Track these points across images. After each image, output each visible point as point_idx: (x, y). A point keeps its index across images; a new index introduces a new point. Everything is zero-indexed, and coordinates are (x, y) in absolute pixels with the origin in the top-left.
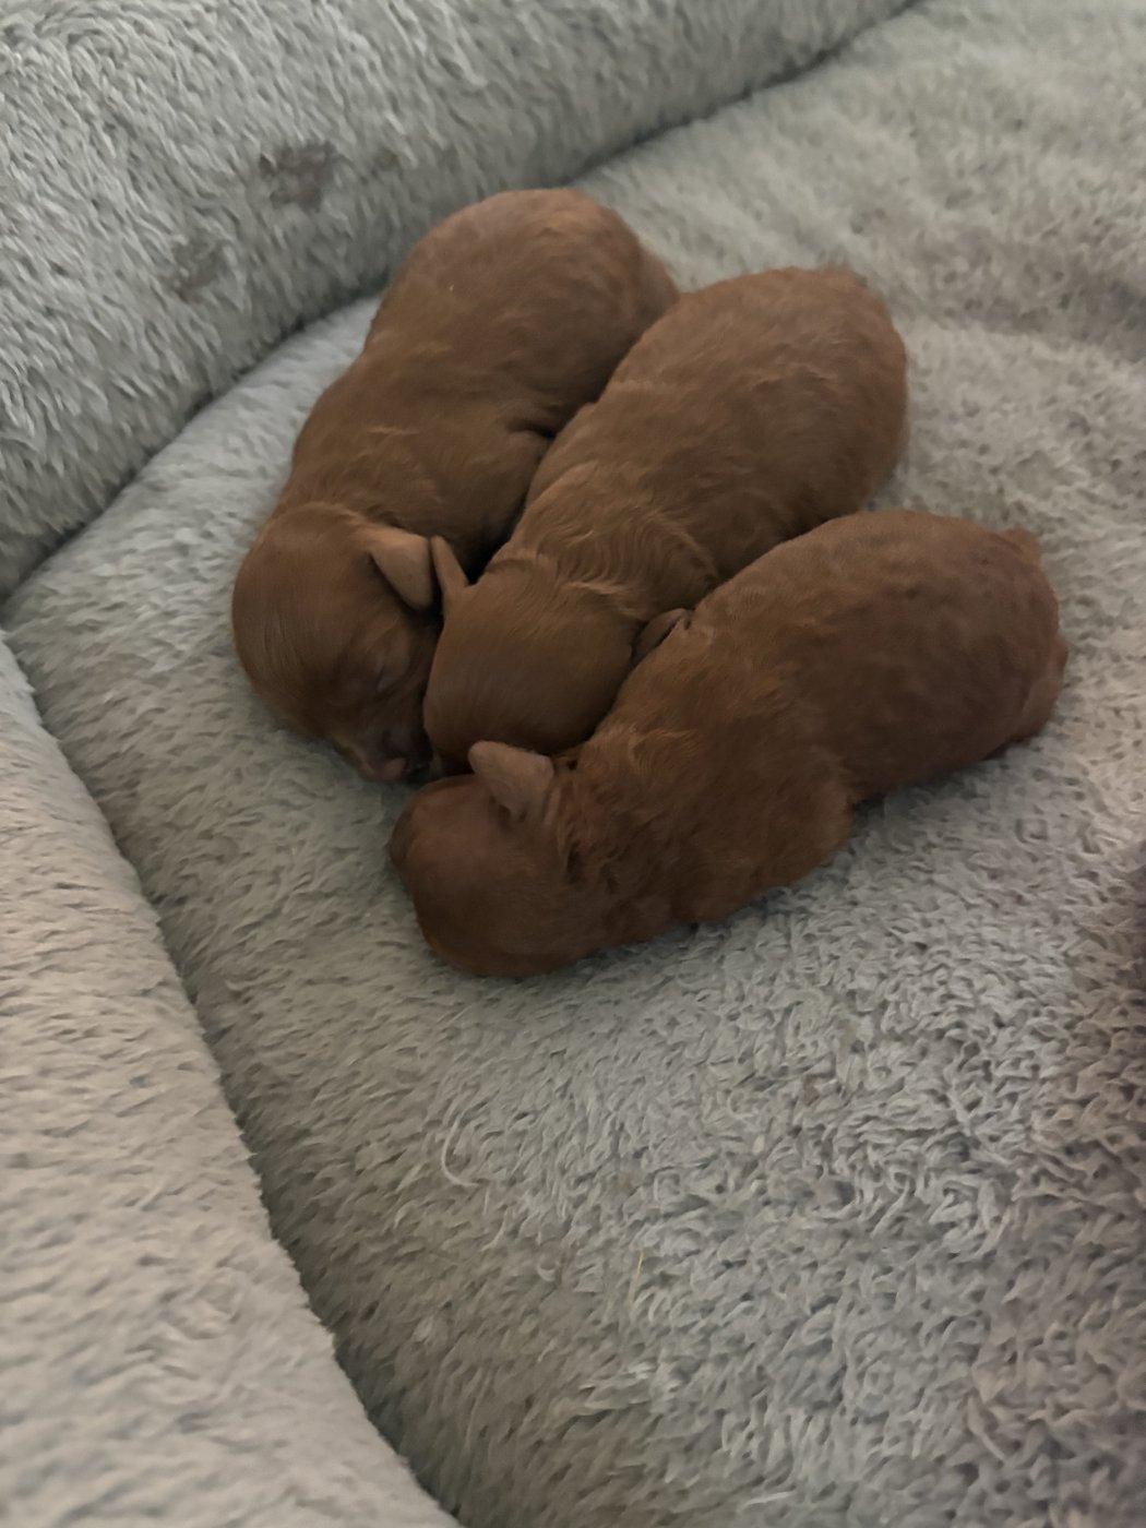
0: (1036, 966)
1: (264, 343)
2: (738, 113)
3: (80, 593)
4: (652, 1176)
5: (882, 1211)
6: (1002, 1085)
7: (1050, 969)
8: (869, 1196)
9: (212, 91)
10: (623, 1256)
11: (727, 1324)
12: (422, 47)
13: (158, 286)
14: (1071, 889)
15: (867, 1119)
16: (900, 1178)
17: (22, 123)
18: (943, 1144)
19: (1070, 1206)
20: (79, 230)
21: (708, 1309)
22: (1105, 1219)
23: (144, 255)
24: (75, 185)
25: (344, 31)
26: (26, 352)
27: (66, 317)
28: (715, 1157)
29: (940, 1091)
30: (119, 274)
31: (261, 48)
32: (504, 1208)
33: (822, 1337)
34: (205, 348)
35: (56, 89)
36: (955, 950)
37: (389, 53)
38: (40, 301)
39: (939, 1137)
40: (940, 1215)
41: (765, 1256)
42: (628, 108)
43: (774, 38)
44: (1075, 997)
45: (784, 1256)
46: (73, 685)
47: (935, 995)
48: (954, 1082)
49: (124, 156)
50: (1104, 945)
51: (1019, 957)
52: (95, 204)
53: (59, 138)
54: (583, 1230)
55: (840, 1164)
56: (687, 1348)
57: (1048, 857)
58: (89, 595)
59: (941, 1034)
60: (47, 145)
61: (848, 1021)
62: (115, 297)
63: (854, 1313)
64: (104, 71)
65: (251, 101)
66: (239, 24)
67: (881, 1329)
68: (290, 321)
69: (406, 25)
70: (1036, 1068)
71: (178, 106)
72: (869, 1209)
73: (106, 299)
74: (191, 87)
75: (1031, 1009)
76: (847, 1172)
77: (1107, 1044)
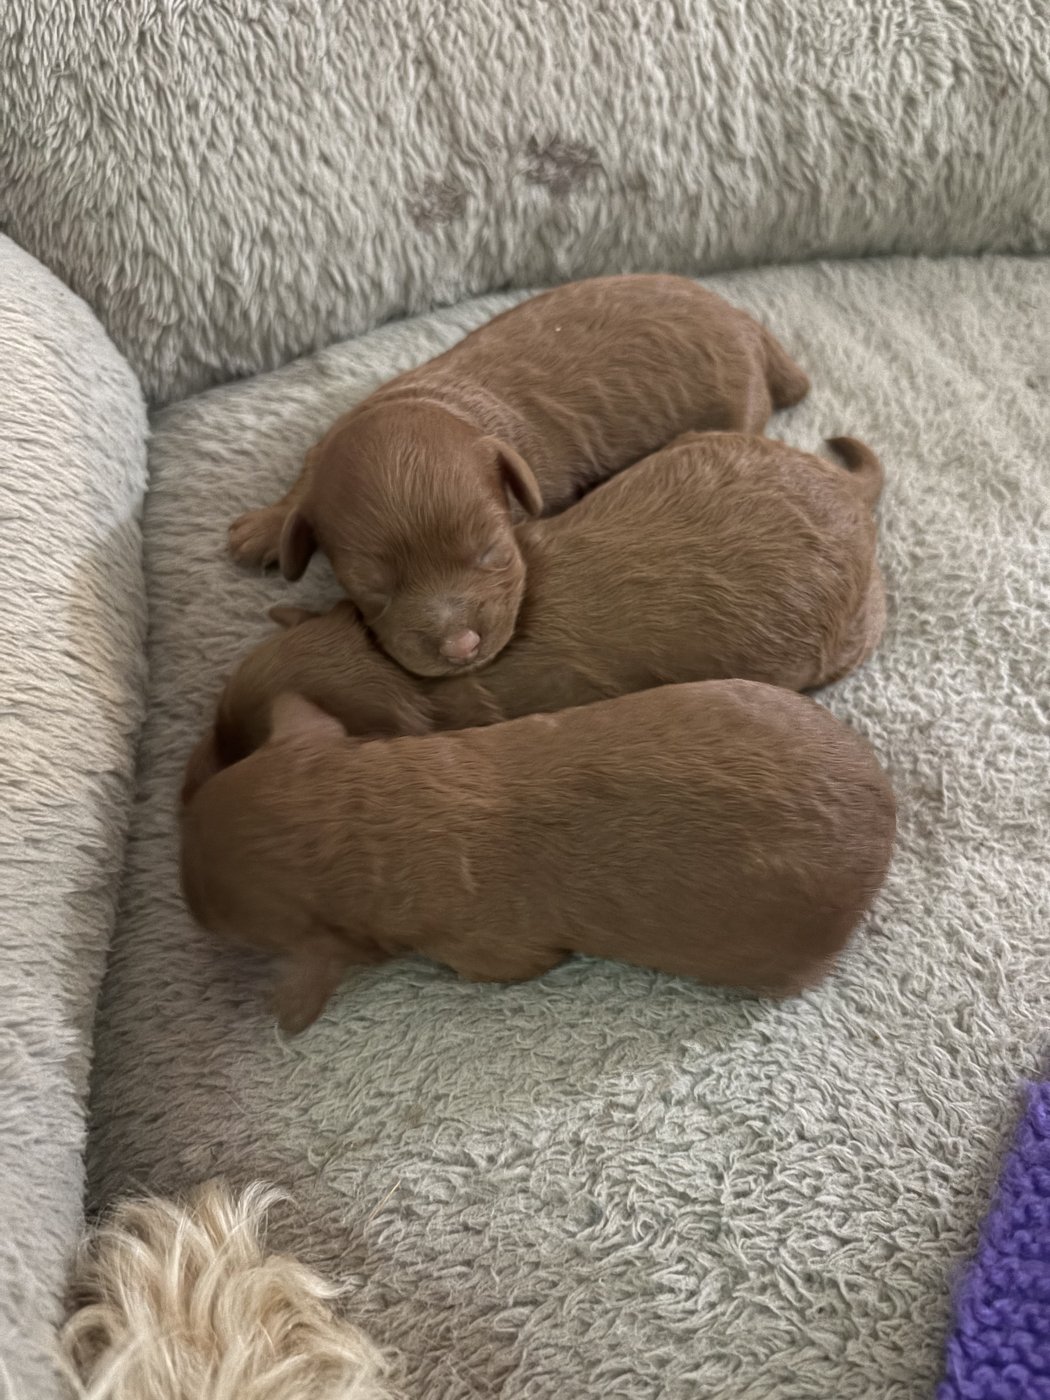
0: (863, 1101)
1: (469, 290)
2: (964, 267)
3: (220, 428)
4: (440, 1121)
5: (616, 1247)
6: (779, 1190)
7: (875, 1110)
8: (611, 1228)
9: (516, 66)
10: (383, 1176)
11: (440, 1278)
12: (711, 101)
13: (400, 205)
14: (926, 1053)
15: (644, 1162)
16: (646, 1226)
17: (348, 28)
18: (700, 1217)
19: (783, 1325)
20: (356, 134)
21: (431, 1257)
22: (810, 1352)
23: (400, 176)
24: (368, 96)
25: (649, 62)
26: (269, 214)
27: (314, 200)
28: (501, 1131)
29: (721, 1169)
30: (373, 183)
31: (572, 48)
32: (307, 1086)
33: (512, 1330)
34: (417, 273)
35: (388, 13)
36: (795, 1053)
37: (679, 97)
38: (298, 178)
39: (698, 1208)
40: (664, 1276)
41: (500, 1236)
42: (867, 225)
43: (1024, 217)
44: (887, 1145)
45: (515, 1244)
46: (176, 497)
47: (756, 1085)
48: (737, 1166)
49: (419, 89)
50: (936, 1114)
51: (849, 1087)
52: (379, 120)
53: (373, 54)
54: (362, 1137)
55: (602, 1189)
56: (397, 1280)
57: (919, 1017)
58: (226, 433)
59: (744, 1119)
60: (361, 55)
61: (670, 1072)
62: (361, 199)
63: (547, 1323)
64: (434, 14)
65: (544, 87)
66: (563, 21)
67: (564, 1348)
68: (499, 280)
69: (705, 78)
70: (817, 1190)
71: (482, 67)
72: (606, 1239)
73: (353, 199)
74: (500, 56)
75: (839, 1135)
76: (603, 1199)
77: (894, 1199)
